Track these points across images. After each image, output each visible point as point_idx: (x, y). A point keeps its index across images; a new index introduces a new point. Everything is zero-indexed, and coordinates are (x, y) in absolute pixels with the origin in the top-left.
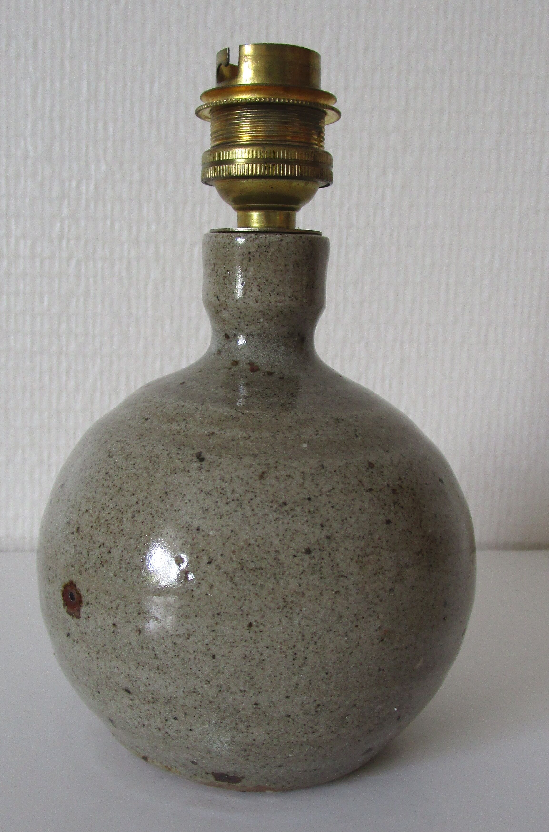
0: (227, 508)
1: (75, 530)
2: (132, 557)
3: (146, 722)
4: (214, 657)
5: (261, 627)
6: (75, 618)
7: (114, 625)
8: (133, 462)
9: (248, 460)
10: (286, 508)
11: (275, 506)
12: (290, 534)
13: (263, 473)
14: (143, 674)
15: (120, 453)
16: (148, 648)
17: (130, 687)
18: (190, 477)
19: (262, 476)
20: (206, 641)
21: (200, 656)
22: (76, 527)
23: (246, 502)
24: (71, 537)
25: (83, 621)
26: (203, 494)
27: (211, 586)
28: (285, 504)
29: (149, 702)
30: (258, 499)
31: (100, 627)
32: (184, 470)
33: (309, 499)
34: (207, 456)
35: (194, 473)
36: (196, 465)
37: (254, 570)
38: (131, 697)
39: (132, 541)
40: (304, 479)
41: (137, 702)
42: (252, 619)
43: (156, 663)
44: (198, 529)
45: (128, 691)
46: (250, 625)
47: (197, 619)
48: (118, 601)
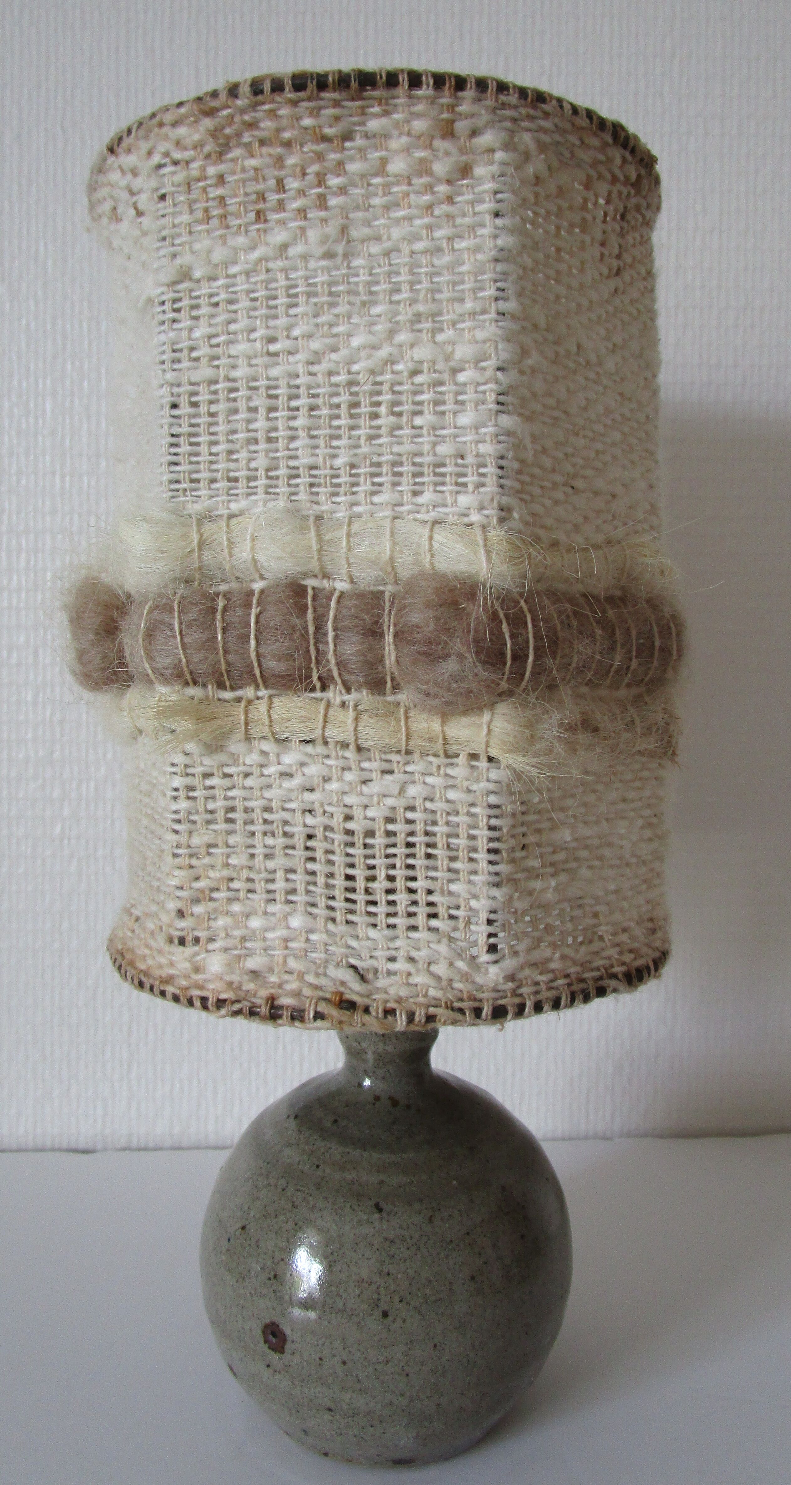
0: (408, 1252)
1: (272, 1277)
2: (335, 1302)
3: (344, 1431)
4: (407, 1375)
5: (443, 1346)
6: (278, 1354)
7: (321, 1359)
8: (320, 1215)
9: (417, 1206)
10: (453, 1245)
11: (444, 1245)
12: (458, 1266)
13: (431, 1217)
14: (347, 1397)
15: (304, 1204)
16: (352, 1375)
17: (332, 1406)
18: (374, 1228)
19: (431, 1220)
20: (401, 1364)
21: (397, 1377)
22: (273, 1273)
23: (422, 1245)
24: (269, 1282)
25: (287, 1356)
26: (388, 1243)
27: (404, 1321)
28: (451, 1241)
29: (349, 1417)
30: (431, 1242)
31: (307, 1361)
32: (368, 1221)
33: (468, 1233)
34: (383, 1205)
35: (377, 1224)
36: (377, 1216)
37: (435, 1301)
38: (333, 1414)
39: (333, 1288)
40: (461, 1216)
41: (338, 1417)
42: (436, 1341)
43: (358, 1386)
44: (388, 1274)
45: (330, 1410)
46: (435, 1346)
47: (393, 1348)
48: (324, 1339)
